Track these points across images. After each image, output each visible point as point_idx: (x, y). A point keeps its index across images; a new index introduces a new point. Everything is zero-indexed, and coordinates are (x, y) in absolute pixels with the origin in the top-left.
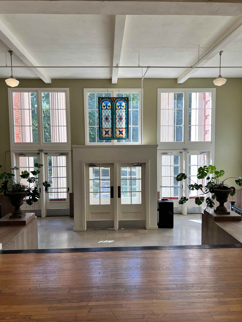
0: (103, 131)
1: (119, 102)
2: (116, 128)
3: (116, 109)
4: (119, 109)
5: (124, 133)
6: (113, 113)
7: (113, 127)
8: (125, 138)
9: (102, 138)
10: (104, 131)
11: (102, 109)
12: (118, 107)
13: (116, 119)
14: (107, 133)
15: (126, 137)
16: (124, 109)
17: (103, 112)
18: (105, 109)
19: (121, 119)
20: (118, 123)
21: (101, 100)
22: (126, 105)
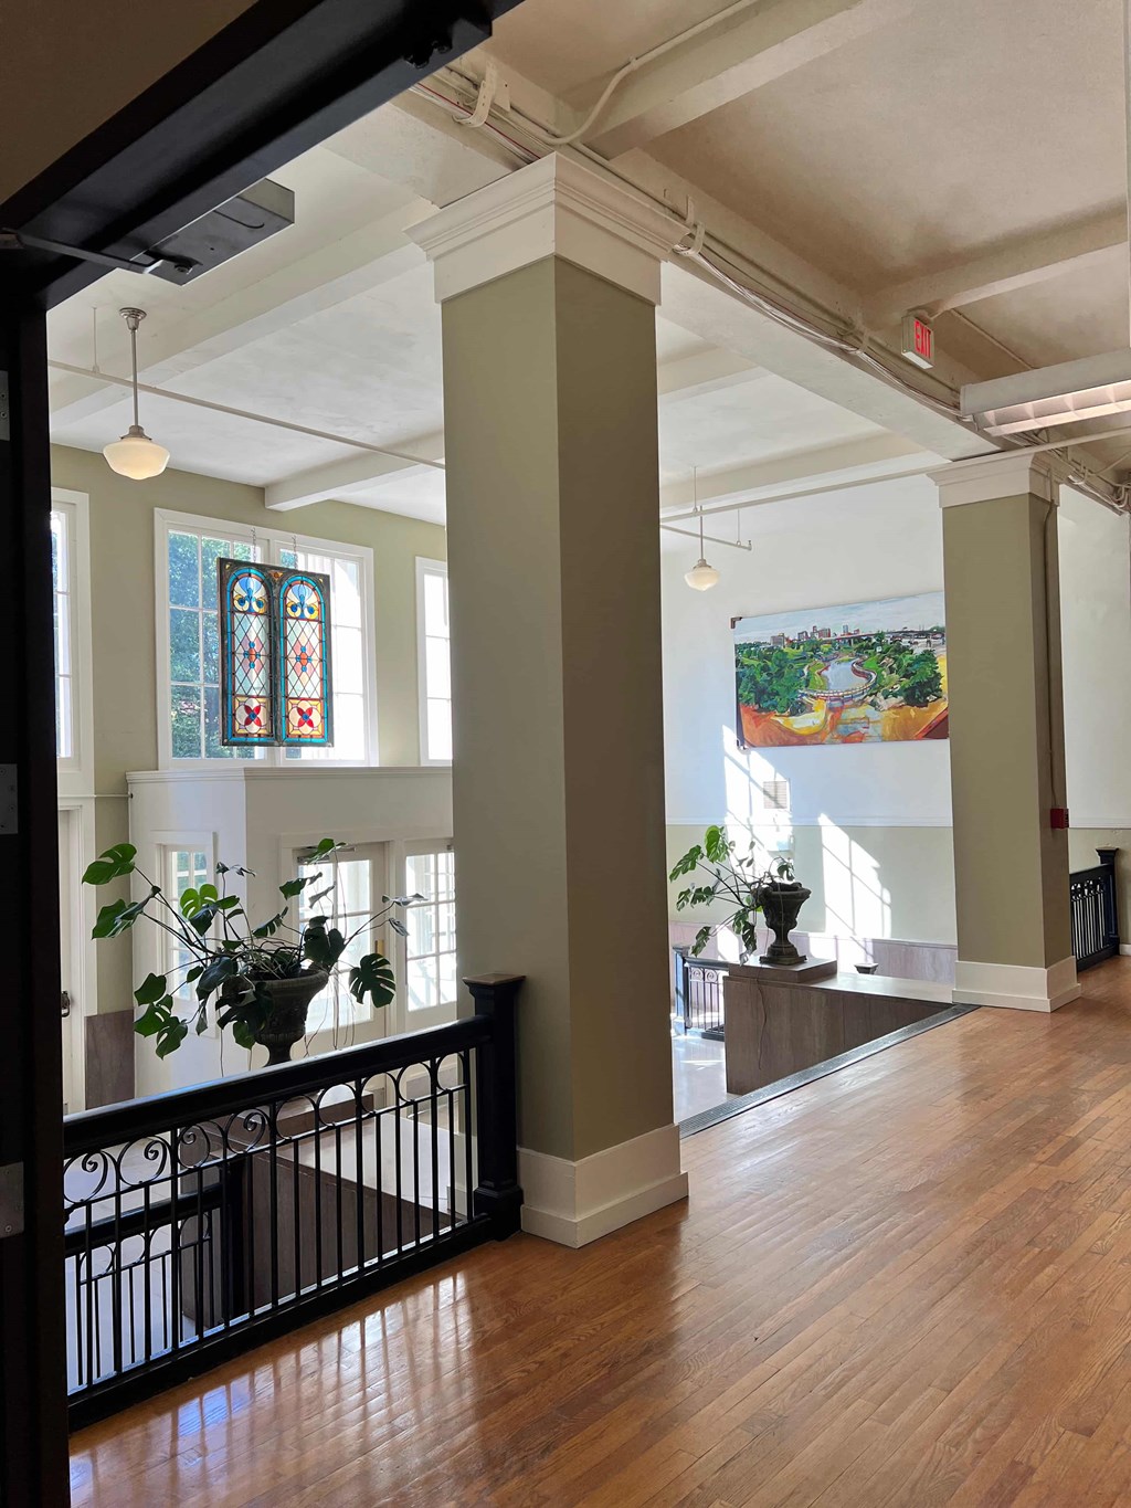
0: (237, 705)
1: (296, 587)
2: (287, 697)
3: (287, 617)
4: (297, 619)
5: (316, 717)
6: (275, 634)
7: (276, 690)
8: (321, 740)
9: (234, 739)
10: (242, 707)
11: (234, 611)
12: (294, 608)
13: (286, 658)
14: (252, 715)
15: (323, 737)
16: (314, 620)
17: (236, 623)
18: (244, 612)
19: (303, 659)
20: (292, 677)
21: (232, 569)
22: (320, 603)
